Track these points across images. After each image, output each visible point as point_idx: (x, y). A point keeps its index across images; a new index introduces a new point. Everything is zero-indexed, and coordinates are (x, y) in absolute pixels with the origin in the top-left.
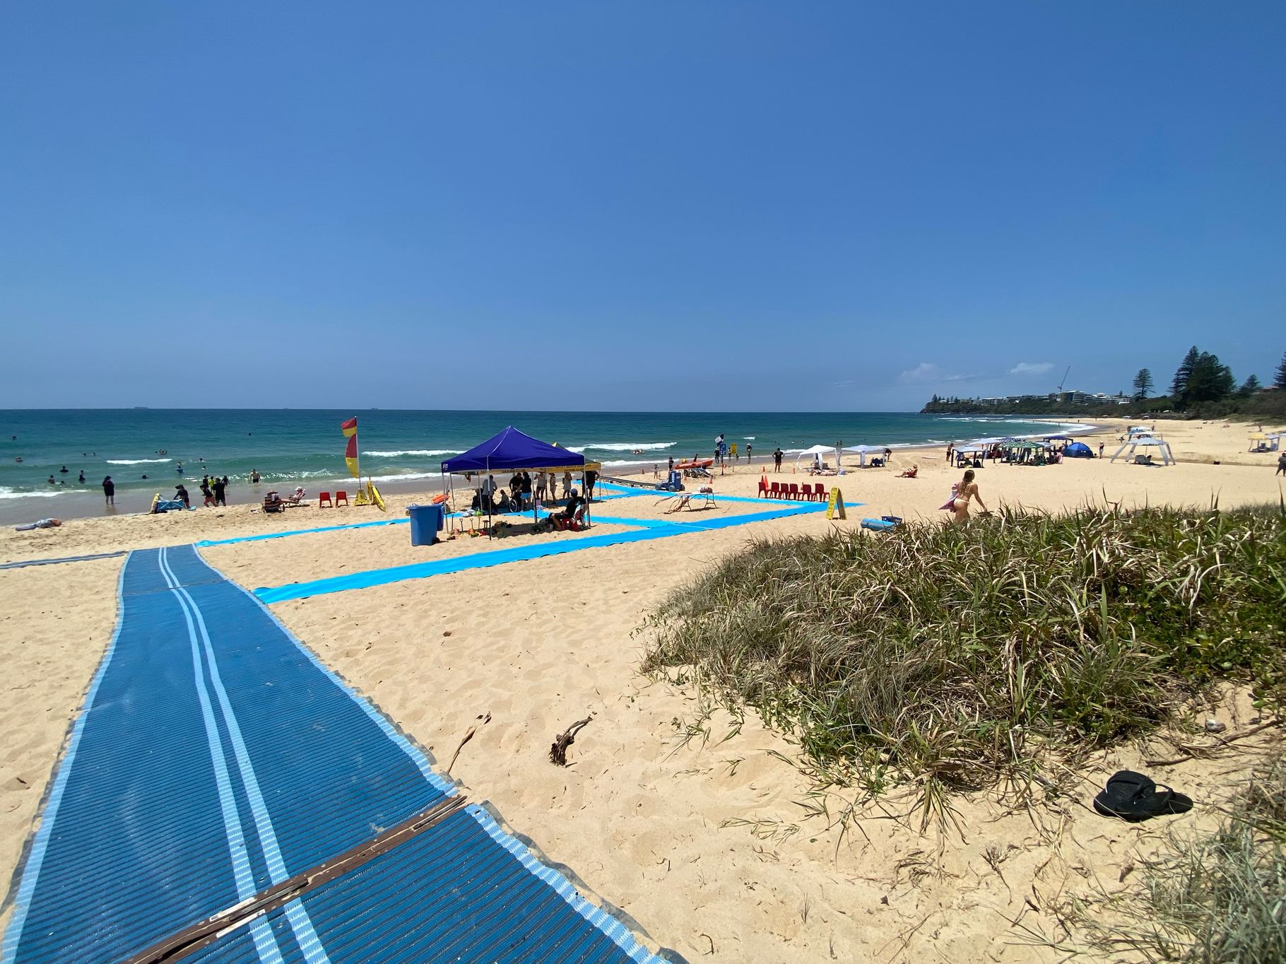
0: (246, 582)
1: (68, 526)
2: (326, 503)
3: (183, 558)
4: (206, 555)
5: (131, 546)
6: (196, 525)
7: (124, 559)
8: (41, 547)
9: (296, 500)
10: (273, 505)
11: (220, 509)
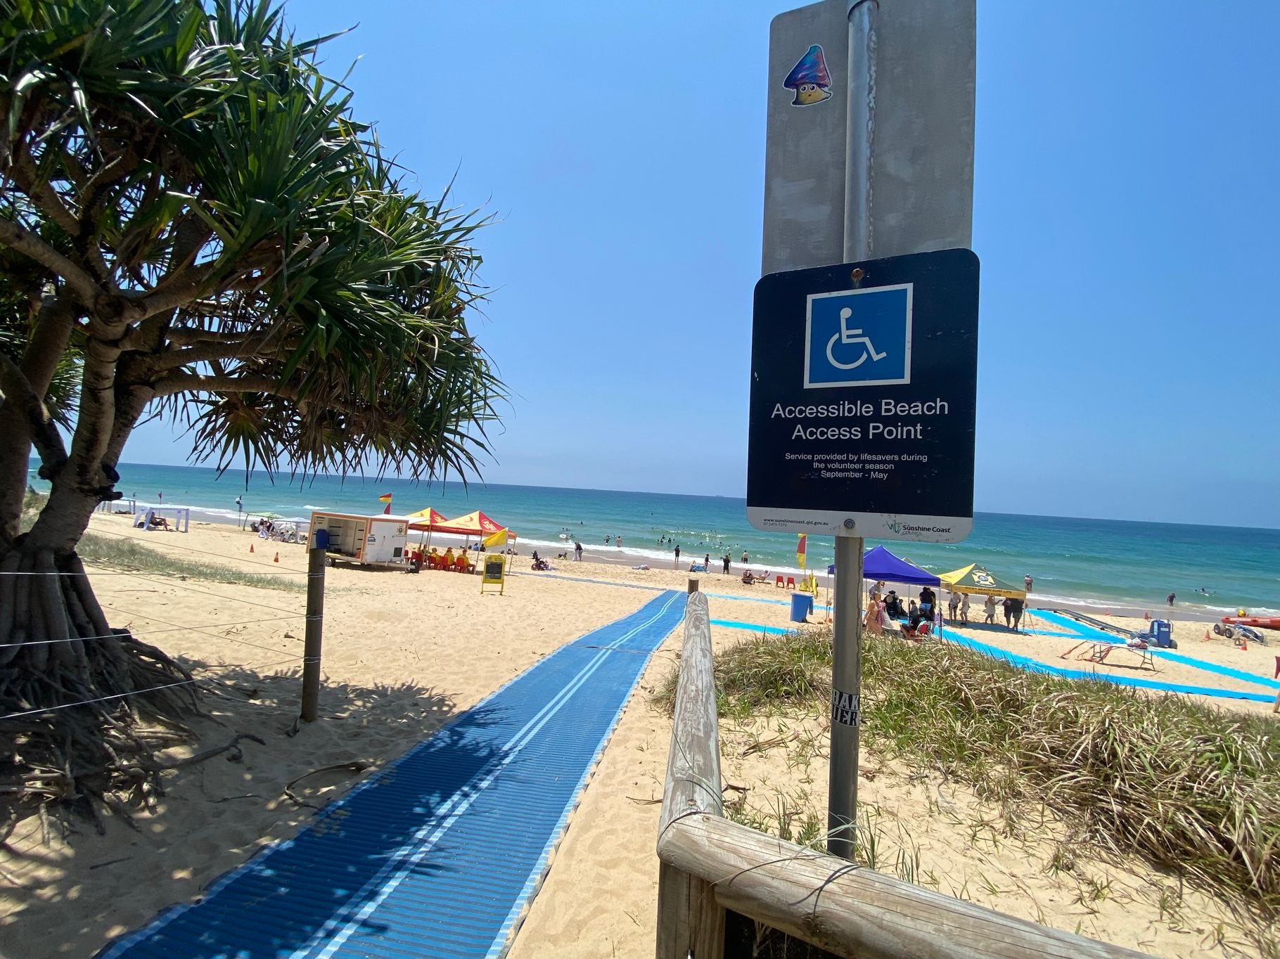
5: (669, 587)
7: (663, 593)
9: (763, 578)
10: (748, 579)
11: (723, 576)
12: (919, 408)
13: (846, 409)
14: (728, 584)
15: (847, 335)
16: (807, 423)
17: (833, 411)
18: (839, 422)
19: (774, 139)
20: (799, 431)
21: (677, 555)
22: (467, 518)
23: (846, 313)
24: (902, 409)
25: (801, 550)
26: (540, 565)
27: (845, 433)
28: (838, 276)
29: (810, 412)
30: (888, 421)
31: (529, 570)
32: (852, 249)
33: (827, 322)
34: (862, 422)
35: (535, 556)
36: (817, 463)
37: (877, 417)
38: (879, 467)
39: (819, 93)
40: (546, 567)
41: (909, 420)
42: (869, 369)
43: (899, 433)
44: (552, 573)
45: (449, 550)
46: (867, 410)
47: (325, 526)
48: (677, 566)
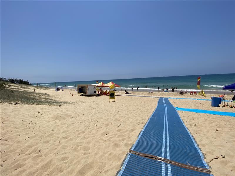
1: (154, 93)
2: (192, 94)
4: (169, 99)
5: (160, 97)
6: (169, 95)
7: (159, 98)
8: (151, 95)
9: (186, 93)
10: (181, 93)
11: (173, 93)
14: (176, 95)
22: (109, 83)
25: (199, 84)
26: (127, 93)
31: (125, 94)
35: (126, 91)
40: (128, 93)
44: (130, 94)
45: (106, 91)
47: (80, 88)
48: (159, 91)
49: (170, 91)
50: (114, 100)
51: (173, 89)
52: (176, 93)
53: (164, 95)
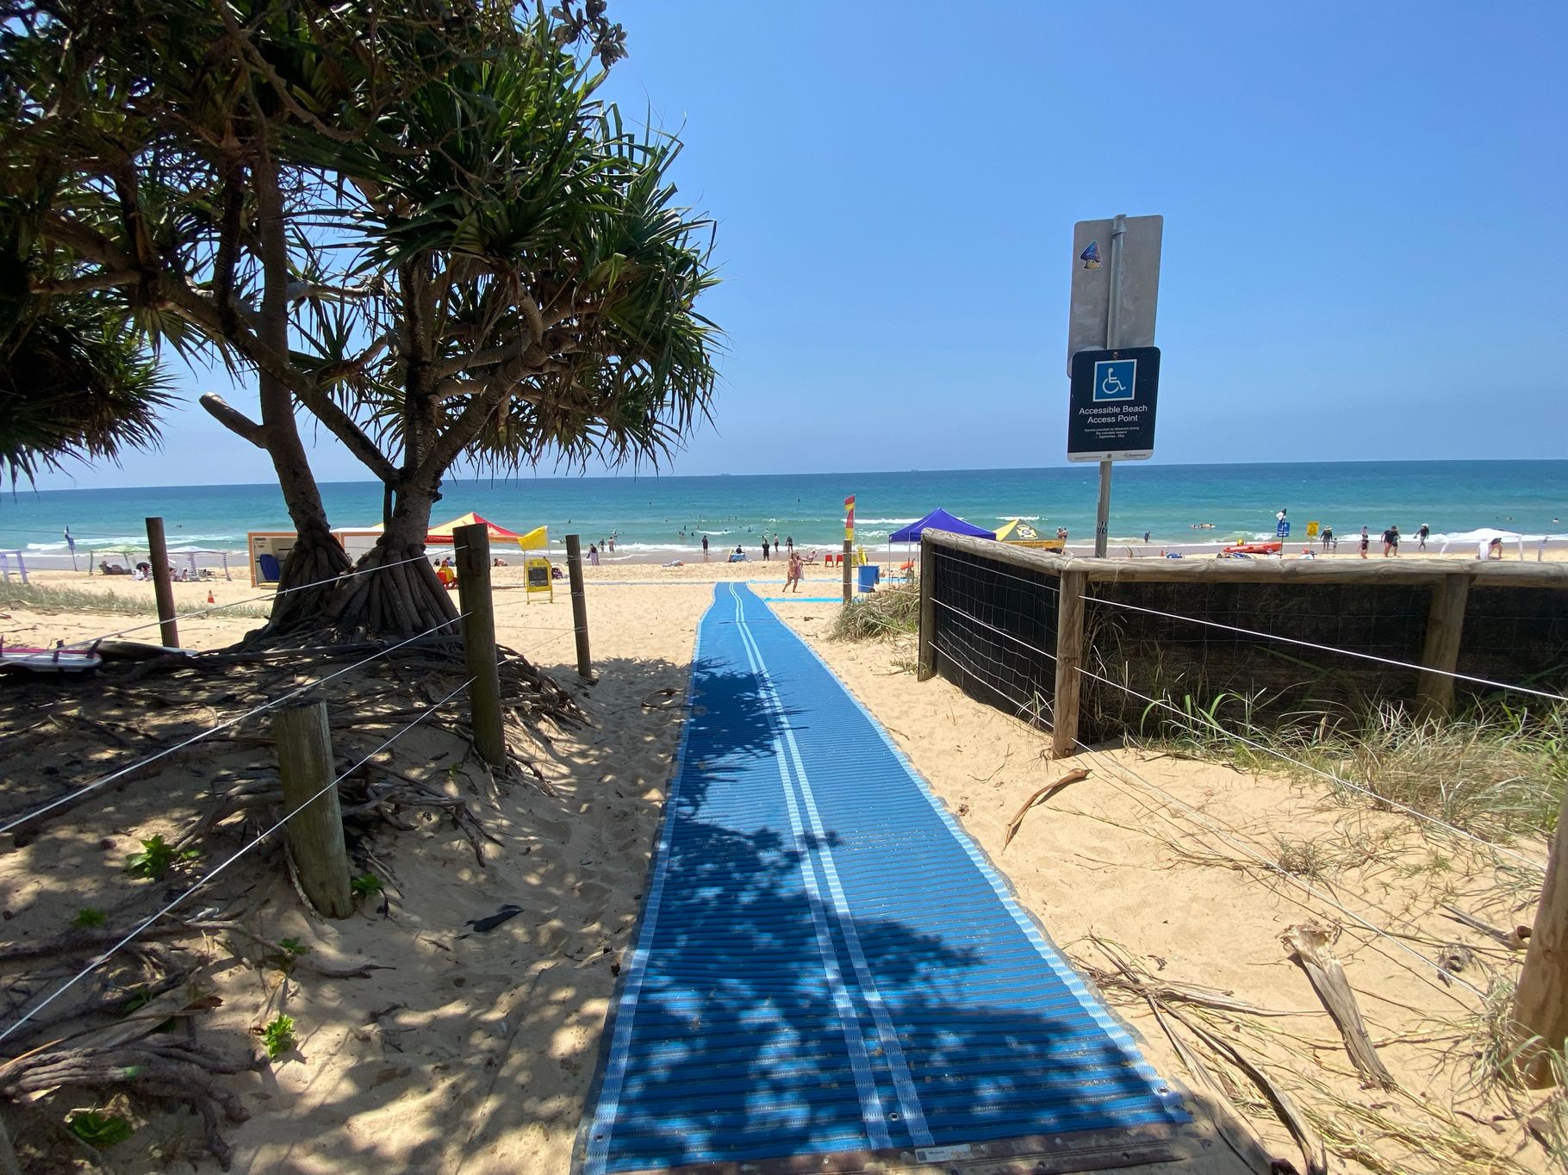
0: (762, 596)
1: (686, 566)
2: (830, 563)
3: (741, 588)
4: (752, 588)
5: (717, 580)
6: (750, 572)
7: (714, 586)
8: (676, 576)
9: (810, 559)
11: (765, 563)
12: (1137, 409)
13: (1109, 410)
14: (775, 570)
15: (1111, 380)
16: (1094, 416)
17: (1105, 411)
18: (1107, 415)
19: (1075, 284)
20: (1091, 420)
21: (705, 547)
23: (1111, 370)
24: (1131, 409)
27: (1109, 420)
28: (1108, 355)
29: (1095, 411)
30: (1125, 414)
32: (1112, 343)
33: (1103, 374)
34: (1116, 415)
36: (1098, 431)
37: (1121, 413)
38: (1121, 433)
39: (1097, 265)
41: (1133, 414)
42: (1119, 394)
43: (1129, 419)
46: (1117, 410)
48: (706, 559)
49: (755, 557)
50: (545, 595)
51: (766, 547)
52: (777, 563)
53: (732, 575)
